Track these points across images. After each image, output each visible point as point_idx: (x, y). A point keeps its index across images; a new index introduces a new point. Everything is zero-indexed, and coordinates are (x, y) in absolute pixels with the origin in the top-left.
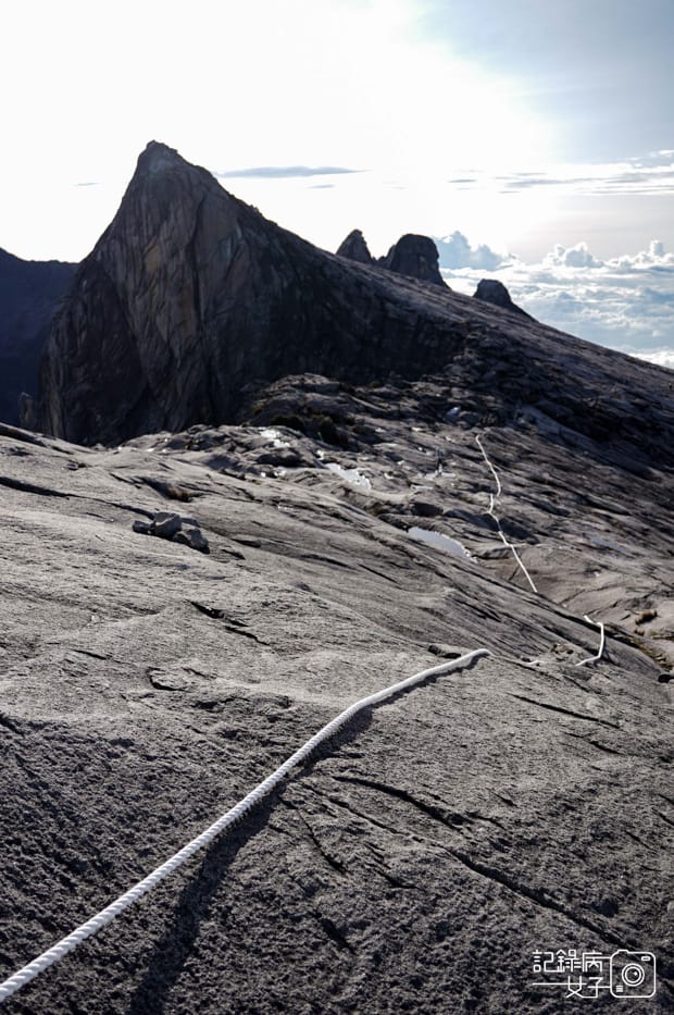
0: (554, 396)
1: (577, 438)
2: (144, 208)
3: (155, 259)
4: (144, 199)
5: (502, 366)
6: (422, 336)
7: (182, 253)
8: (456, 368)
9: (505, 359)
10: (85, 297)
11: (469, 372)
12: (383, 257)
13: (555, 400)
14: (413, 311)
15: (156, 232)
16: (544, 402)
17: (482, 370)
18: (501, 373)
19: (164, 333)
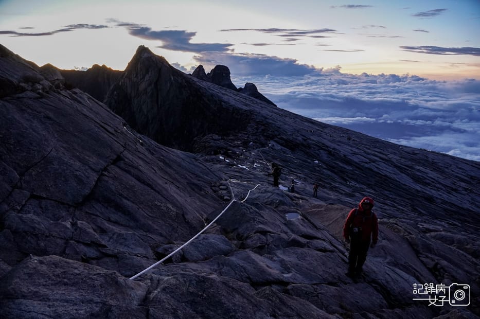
0: (279, 137)
1: (286, 150)
2: (139, 69)
3: (143, 86)
4: (139, 66)
5: (263, 127)
6: (234, 114)
7: (153, 85)
8: (249, 129)
9: (264, 125)
10: (116, 98)
11: (253, 130)
12: (209, 73)
13: (279, 138)
14: (231, 106)
15: (144, 77)
16: (276, 139)
17: (257, 129)
18: (263, 130)
19: (145, 111)
